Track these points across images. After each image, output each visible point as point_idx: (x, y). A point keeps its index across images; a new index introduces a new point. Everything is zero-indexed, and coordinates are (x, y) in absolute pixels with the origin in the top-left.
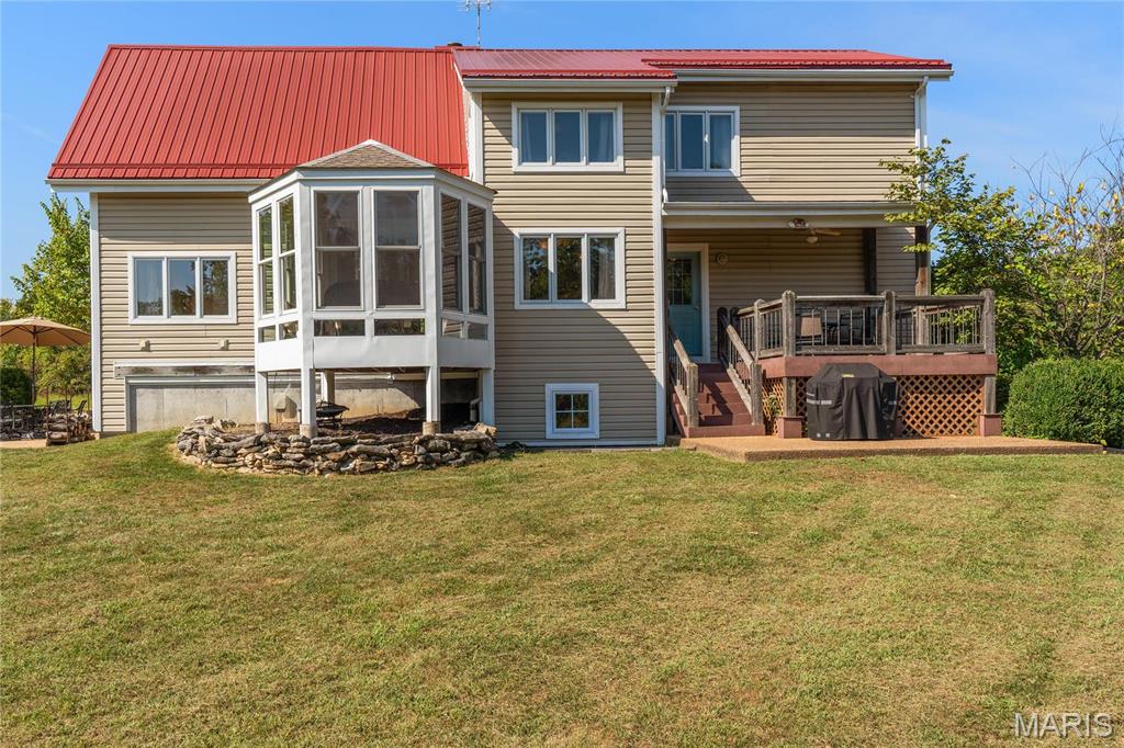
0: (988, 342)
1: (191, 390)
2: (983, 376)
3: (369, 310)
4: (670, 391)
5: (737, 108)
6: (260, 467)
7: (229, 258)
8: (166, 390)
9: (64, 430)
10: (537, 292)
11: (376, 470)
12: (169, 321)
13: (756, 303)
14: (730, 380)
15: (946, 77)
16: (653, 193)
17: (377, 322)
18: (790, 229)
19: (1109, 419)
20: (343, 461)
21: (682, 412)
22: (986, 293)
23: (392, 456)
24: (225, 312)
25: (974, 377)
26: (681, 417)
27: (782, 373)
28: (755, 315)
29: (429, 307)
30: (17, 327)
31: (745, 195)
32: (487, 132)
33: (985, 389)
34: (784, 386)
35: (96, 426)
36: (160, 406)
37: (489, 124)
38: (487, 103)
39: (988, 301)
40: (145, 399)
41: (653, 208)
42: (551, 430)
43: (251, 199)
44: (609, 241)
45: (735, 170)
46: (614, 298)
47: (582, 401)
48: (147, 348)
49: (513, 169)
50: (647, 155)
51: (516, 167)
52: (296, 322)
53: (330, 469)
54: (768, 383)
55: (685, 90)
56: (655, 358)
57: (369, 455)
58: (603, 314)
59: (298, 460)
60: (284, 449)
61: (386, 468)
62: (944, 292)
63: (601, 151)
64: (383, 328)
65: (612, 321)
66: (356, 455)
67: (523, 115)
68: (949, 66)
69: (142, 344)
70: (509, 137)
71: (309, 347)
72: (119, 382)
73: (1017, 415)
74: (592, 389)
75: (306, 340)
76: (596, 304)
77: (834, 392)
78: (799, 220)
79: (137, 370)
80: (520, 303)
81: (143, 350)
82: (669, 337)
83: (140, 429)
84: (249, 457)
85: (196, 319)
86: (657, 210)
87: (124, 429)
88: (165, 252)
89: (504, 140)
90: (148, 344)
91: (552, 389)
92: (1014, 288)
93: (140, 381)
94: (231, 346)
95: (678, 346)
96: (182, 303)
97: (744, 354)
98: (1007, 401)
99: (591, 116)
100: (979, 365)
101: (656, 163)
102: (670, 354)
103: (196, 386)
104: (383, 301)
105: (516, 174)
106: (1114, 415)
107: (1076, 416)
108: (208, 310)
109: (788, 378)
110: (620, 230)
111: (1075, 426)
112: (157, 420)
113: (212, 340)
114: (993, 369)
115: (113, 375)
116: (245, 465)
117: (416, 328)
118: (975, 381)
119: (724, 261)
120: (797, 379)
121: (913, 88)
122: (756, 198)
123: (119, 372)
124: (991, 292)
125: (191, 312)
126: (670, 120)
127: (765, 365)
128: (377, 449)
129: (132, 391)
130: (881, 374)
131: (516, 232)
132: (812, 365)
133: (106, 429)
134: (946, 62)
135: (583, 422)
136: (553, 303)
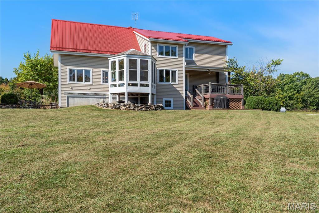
0: (242, 93)
1: (82, 98)
2: (241, 99)
3: (139, 81)
4: (186, 100)
5: (194, 47)
6: (125, 109)
7: (91, 70)
8: (76, 98)
9: (55, 106)
10: (161, 80)
11: (147, 110)
12: (77, 83)
13: (202, 85)
14: (196, 99)
15: (231, 45)
16: (183, 63)
17: (140, 84)
18: (207, 71)
19: (262, 106)
20: (142, 108)
21: (189, 104)
22: (242, 84)
23: (150, 108)
24: (89, 81)
25: (240, 99)
26: (189, 105)
27: (209, 97)
28: (202, 87)
29: (150, 82)
30: (26, 83)
31: (195, 64)
32: (152, 49)
33: (242, 101)
34: (209, 99)
35: (59, 105)
36: (74, 101)
37: (153, 47)
38: (152, 43)
39: (242, 86)
40: (71, 100)
41: (183, 66)
43: (109, 59)
44: (175, 71)
45: (194, 59)
46: (176, 82)
47: (170, 102)
48: (72, 89)
49: (157, 56)
50: (182, 57)
52: (124, 83)
53: (140, 110)
54: (205, 99)
55: (190, 43)
56: (183, 94)
57: (146, 108)
58: (173, 85)
59: (133, 108)
60: (130, 106)
61: (149, 110)
62: (233, 84)
63: (174, 54)
64: (142, 85)
65: (175, 87)
66: (143, 107)
67: (159, 46)
68: (232, 43)
69: (71, 88)
70: (156, 50)
71: (127, 88)
72: (65, 96)
73: (248, 105)
74: (172, 100)
75: (127, 87)
76: (173, 83)
77: (219, 100)
78: (208, 70)
79: (70, 93)
80: (158, 82)
81: (71, 89)
82: (186, 91)
83: (70, 106)
84: (123, 107)
85: (83, 82)
86: (184, 66)
87: (66, 106)
88: (76, 68)
89: (155, 50)
90: (72, 88)
91: (164, 99)
92: (246, 84)
93: (70, 95)
94: (91, 89)
95: (187, 92)
96: (80, 79)
97: (200, 94)
98: (245, 103)
99: (172, 47)
100: (241, 97)
101: (184, 58)
102: (186, 94)
103: (83, 97)
104: (141, 80)
105: (158, 57)
106: (262, 105)
107: (257, 105)
108: (86, 81)
109: (210, 98)
110: (177, 70)
111: (257, 107)
112: (73, 104)
113: (87, 87)
114: (243, 98)
115: (64, 94)
116: (122, 109)
117: (147, 85)
118: (240, 100)
119: (191, 77)
120: (212, 98)
121: (225, 46)
122: (198, 65)
123: (65, 94)
124: (243, 84)
125: (82, 81)
126: (186, 49)
127: (205, 96)
128: (147, 106)
129: (68, 98)
130: (227, 98)
131: (158, 69)
132: (215, 96)
133: (62, 106)
134: (231, 42)
135: (170, 106)
136: (165, 83)
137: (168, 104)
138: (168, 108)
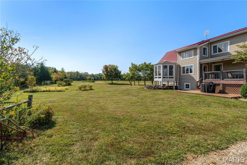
3: (168, 76)
5: (229, 41)
10: (184, 73)
16: (198, 60)
38: (179, 53)
42: (185, 88)
44: (192, 66)
45: (229, 51)
46: (192, 73)
47: (188, 85)
51: (182, 60)
63: (191, 56)
65: (192, 76)
70: (181, 56)
74: (190, 84)
76: (190, 74)
80: (182, 74)
86: (198, 62)
91: (185, 84)
101: (198, 56)
131: (182, 66)
135: (189, 87)
136: (186, 74)
137: (188, 86)
138: (187, 89)
